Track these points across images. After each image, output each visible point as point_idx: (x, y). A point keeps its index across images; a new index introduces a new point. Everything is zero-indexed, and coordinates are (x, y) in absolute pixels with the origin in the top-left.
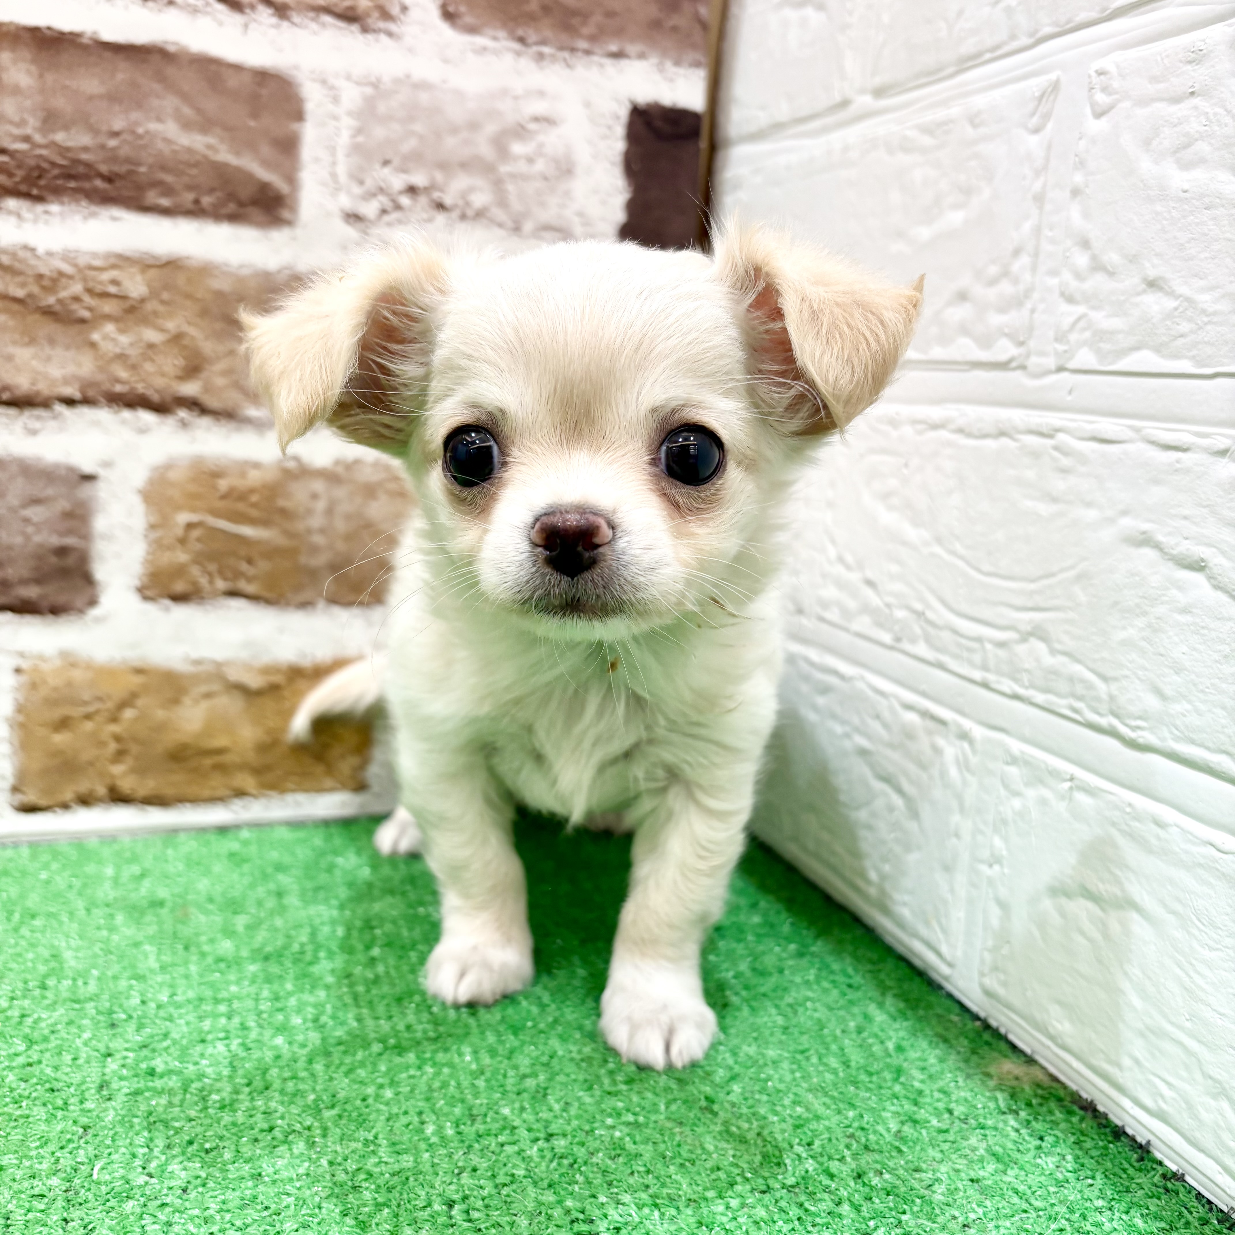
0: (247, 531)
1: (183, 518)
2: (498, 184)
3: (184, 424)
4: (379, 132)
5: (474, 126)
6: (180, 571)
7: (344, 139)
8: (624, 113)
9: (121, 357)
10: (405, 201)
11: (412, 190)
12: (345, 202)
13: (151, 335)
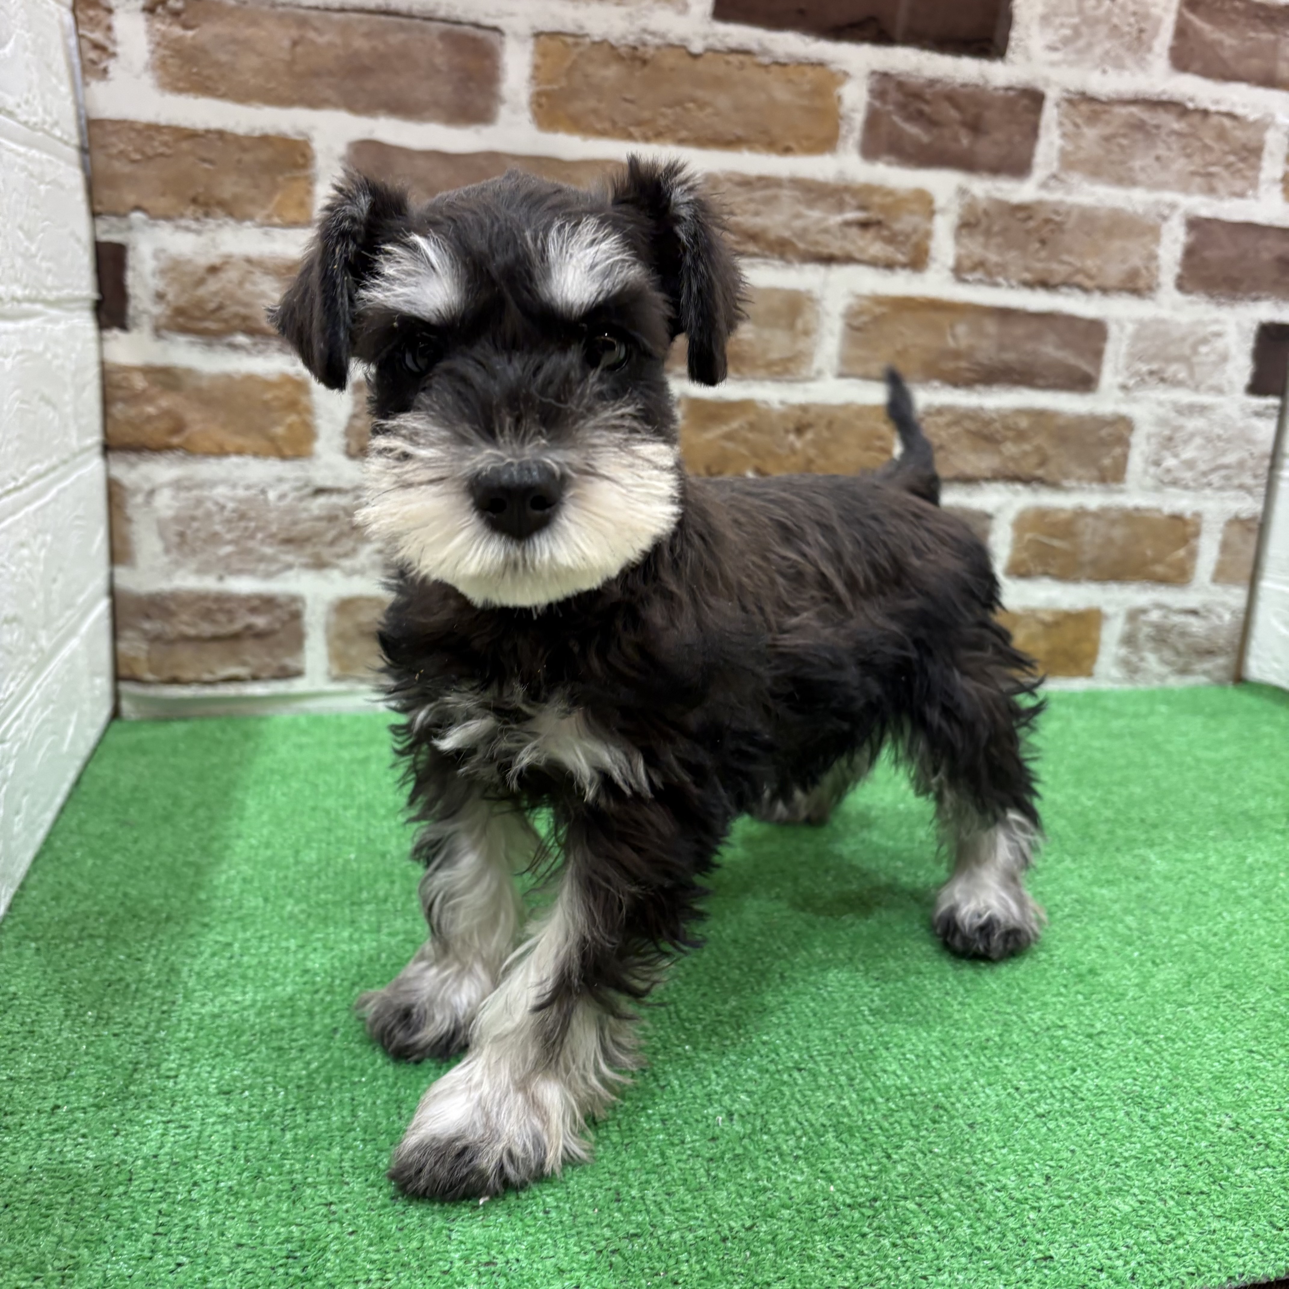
0: (1056, 543)
1: (1028, 536)
2: (1191, 368)
3: (1035, 491)
4: (1141, 345)
5: (1183, 339)
6: (1023, 563)
7: (1124, 349)
8: (1255, 327)
9: (1012, 459)
10: (1147, 378)
11: (1151, 373)
12: (1120, 379)
13: (1027, 447)
